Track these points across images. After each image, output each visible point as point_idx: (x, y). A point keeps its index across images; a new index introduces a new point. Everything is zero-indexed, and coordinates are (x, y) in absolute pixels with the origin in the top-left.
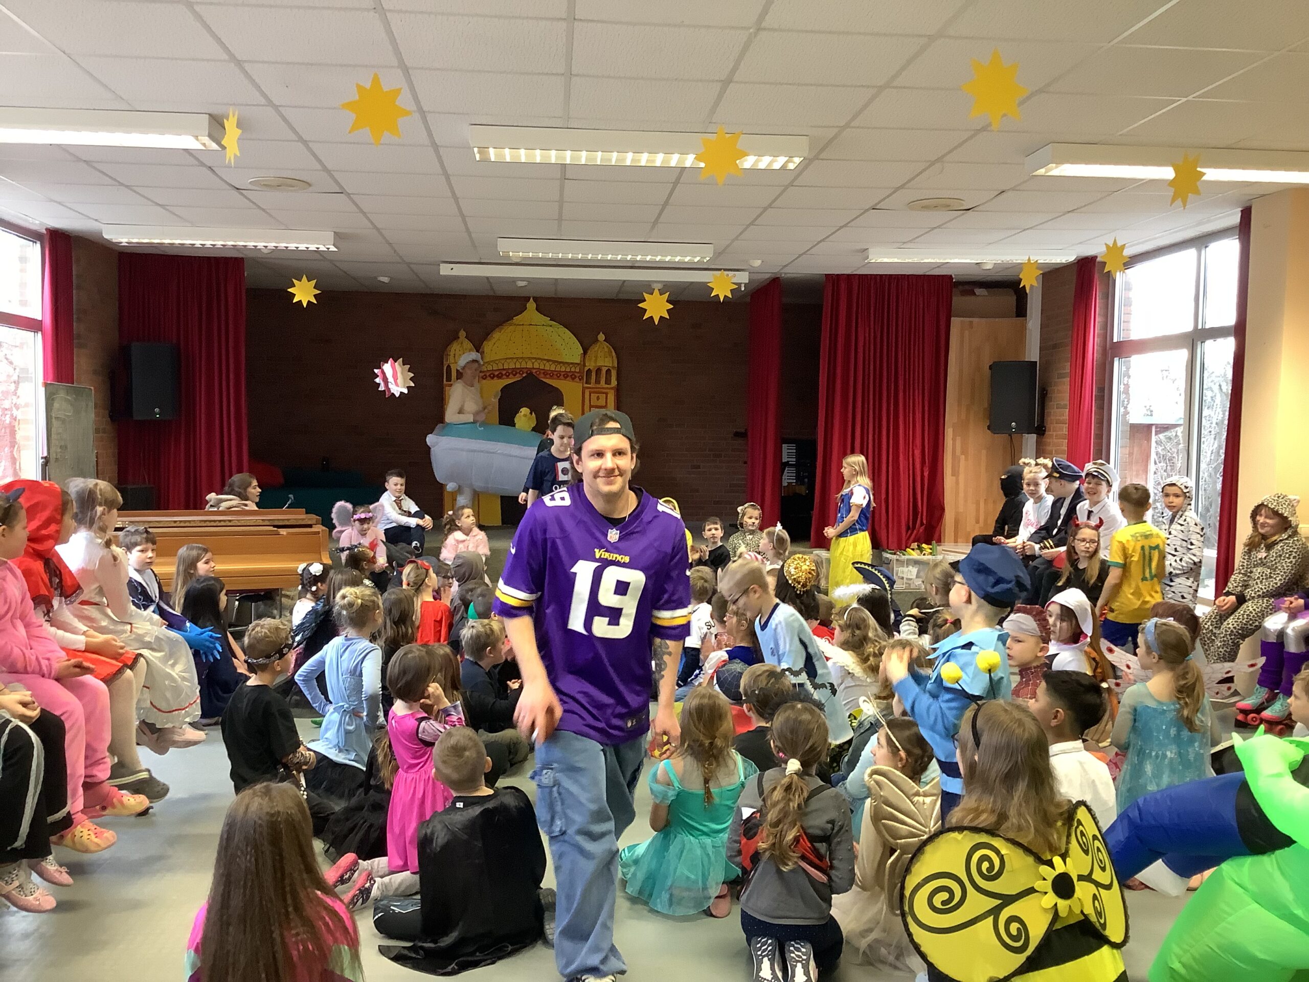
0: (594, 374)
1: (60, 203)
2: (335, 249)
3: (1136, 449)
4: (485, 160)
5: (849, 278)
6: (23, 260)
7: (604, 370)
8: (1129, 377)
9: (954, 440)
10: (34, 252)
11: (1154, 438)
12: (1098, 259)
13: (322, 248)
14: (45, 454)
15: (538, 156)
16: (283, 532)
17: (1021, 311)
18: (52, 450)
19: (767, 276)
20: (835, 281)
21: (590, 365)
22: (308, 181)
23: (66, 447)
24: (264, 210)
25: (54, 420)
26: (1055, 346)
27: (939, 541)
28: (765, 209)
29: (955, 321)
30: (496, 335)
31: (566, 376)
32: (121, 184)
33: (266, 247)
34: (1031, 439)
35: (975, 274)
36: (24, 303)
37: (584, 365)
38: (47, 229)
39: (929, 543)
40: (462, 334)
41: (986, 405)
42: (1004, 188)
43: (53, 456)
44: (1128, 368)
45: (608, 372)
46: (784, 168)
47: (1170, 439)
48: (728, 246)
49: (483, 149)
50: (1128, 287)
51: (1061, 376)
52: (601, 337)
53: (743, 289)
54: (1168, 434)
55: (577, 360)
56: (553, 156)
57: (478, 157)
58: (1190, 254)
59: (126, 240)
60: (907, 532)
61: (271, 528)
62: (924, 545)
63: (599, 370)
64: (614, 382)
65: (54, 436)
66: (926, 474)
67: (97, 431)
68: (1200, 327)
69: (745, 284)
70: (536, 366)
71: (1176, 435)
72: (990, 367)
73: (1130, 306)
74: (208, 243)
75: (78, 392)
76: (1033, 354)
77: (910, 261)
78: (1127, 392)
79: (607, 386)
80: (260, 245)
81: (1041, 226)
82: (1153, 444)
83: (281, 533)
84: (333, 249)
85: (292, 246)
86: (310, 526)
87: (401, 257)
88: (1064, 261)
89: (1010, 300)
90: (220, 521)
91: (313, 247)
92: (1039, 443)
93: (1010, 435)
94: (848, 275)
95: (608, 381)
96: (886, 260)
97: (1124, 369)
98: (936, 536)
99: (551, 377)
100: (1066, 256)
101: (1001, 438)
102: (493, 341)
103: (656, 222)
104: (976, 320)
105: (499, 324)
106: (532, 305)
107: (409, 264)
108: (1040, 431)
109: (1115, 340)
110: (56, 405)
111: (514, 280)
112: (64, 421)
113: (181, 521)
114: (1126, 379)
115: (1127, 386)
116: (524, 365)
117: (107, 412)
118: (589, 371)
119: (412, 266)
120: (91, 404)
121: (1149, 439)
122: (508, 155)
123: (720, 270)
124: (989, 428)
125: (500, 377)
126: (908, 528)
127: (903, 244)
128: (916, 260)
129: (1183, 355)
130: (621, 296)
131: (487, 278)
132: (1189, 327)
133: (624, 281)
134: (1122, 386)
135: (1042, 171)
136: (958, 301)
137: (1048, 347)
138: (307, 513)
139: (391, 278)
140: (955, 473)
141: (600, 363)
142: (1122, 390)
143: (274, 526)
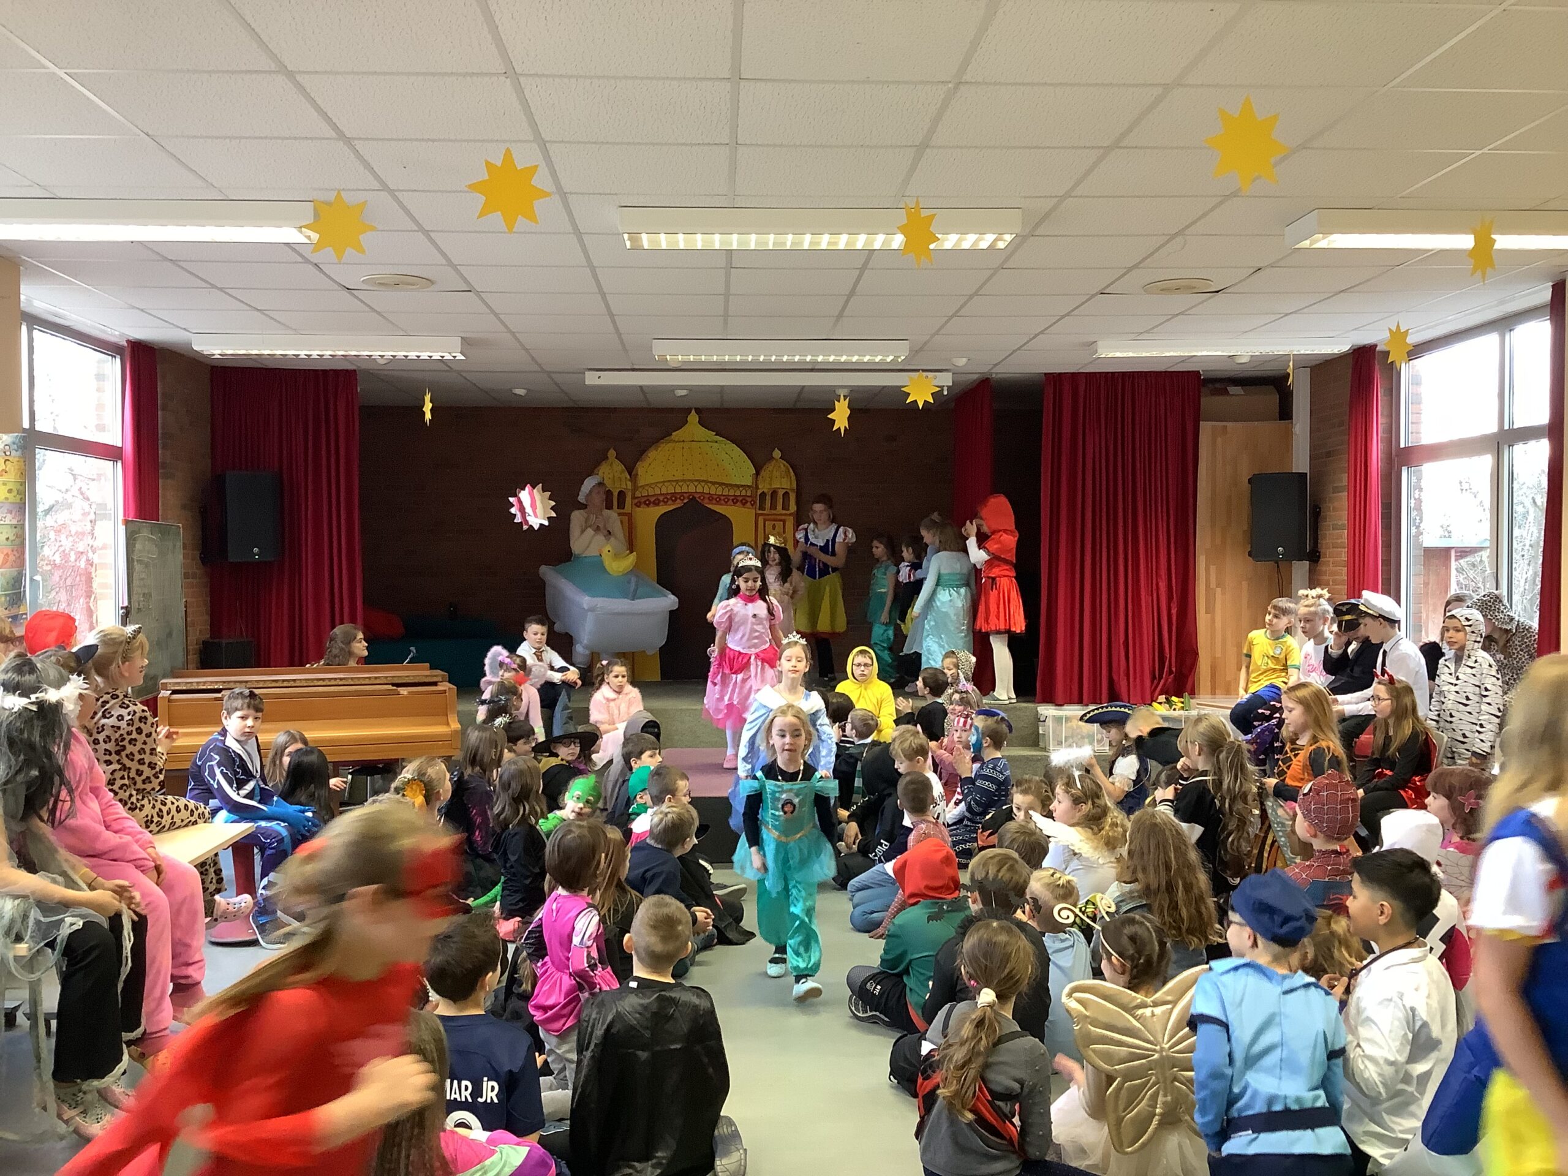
0: (768, 498)
1: (142, 310)
2: (463, 358)
3: (1431, 577)
4: (637, 247)
5: (1074, 377)
6: (100, 377)
7: (781, 493)
8: (1421, 490)
9: (1207, 570)
10: (113, 368)
11: (1454, 565)
12: (1378, 349)
13: (448, 357)
14: (126, 604)
15: (699, 241)
16: (404, 691)
17: (1285, 412)
18: (134, 598)
19: (975, 377)
20: (1056, 380)
21: (764, 487)
22: (430, 278)
23: (151, 596)
24: (379, 313)
25: (135, 563)
26: (1329, 454)
27: (1192, 693)
28: (971, 297)
29: (1206, 429)
30: (652, 454)
31: (735, 500)
32: (213, 286)
33: (382, 356)
34: (1300, 569)
35: (1228, 369)
36: (101, 428)
37: (757, 488)
38: (128, 341)
39: (1179, 695)
40: (612, 453)
41: (1245, 527)
42: (1260, 265)
43: (135, 606)
44: (1419, 480)
45: (786, 495)
46: (992, 247)
47: (1474, 565)
48: (926, 343)
49: (634, 236)
50: (1417, 382)
51: (1337, 490)
52: (777, 454)
53: (945, 393)
54: (1470, 559)
55: (749, 481)
56: (717, 241)
57: (628, 244)
58: (1492, 339)
59: (219, 352)
60: (1152, 682)
61: (390, 687)
62: (1174, 699)
63: (774, 493)
64: (793, 508)
65: (136, 583)
66: (1174, 611)
67: (186, 576)
68: (1506, 427)
69: (949, 387)
70: (699, 489)
71: (1481, 561)
72: (1250, 481)
73: (1420, 403)
74: (315, 354)
75: (164, 531)
76: (1301, 463)
77: (1148, 355)
78: (1418, 508)
79: (784, 512)
80: (376, 354)
81: (1305, 310)
82: (1453, 572)
83: (402, 692)
84: (460, 357)
85: (412, 355)
86: (435, 684)
87: (540, 365)
88: (1336, 351)
89: (1272, 399)
90: (330, 679)
91: (436, 356)
92: (1312, 572)
93: (1277, 562)
94: (1073, 374)
95: (785, 507)
96: (1118, 355)
97: (1414, 479)
98: (1189, 686)
99: (718, 503)
100: (1339, 346)
101: (1265, 567)
102: (648, 461)
103: (840, 316)
104: (1229, 424)
105: (655, 441)
106: (693, 418)
107: (549, 373)
108: (1314, 557)
109: (1402, 445)
110: (138, 546)
111: (672, 389)
112: (147, 565)
113: (284, 681)
114: (1417, 492)
115: (1419, 501)
116: (685, 490)
117: (197, 553)
118: (763, 495)
119: (553, 375)
120: (179, 544)
121: (1448, 567)
122: (663, 241)
123: (917, 370)
124: (1250, 554)
125: (656, 503)
126: (1153, 678)
127: (1138, 335)
128: (1155, 354)
129: (1487, 461)
130: (798, 406)
131: (641, 387)
132: (1492, 428)
133: (804, 387)
134: (1413, 501)
135: (1306, 244)
136: (1208, 402)
137: (1320, 454)
138: (431, 668)
139: (529, 390)
140: (1210, 610)
141: (776, 485)
142: (1413, 505)
143: (393, 685)
